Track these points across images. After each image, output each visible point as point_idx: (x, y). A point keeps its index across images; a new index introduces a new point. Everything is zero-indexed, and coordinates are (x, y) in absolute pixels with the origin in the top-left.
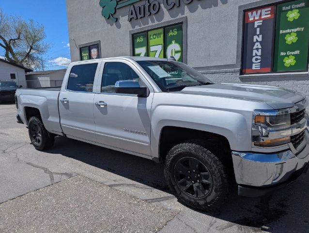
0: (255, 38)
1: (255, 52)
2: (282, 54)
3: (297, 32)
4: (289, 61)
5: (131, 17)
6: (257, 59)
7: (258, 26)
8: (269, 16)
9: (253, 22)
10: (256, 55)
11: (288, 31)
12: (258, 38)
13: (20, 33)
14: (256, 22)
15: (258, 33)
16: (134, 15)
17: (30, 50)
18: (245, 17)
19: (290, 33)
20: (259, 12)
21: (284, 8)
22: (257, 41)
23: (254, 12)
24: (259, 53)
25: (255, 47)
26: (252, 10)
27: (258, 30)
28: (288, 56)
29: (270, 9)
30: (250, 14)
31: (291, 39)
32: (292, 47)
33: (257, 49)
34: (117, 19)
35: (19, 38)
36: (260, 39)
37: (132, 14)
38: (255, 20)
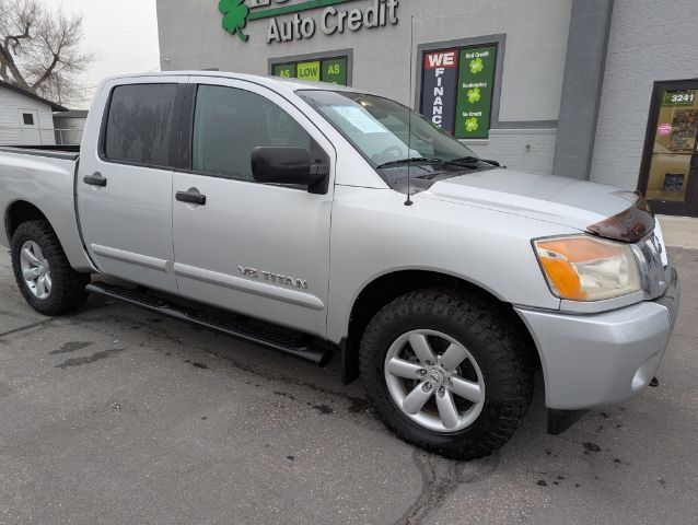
0: (436, 90)
1: (435, 109)
2: (465, 115)
3: (480, 88)
4: (471, 125)
5: (272, 36)
6: (437, 120)
7: (440, 76)
8: (451, 63)
9: (433, 69)
10: (437, 114)
11: (470, 85)
12: (439, 91)
13: (29, 24)
14: (437, 70)
15: (439, 84)
16: (276, 35)
17: (54, 64)
18: (424, 61)
19: (472, 89)
20: (441, 55)
21: (468, 56)
22: (438, 95)
23: (436, 56)
24: (440, 112)
25: (436, 103)
26: (433, 52)
27: (439, 80)
28: (470, 118)
29: (452, 54)
30: (430, 57)
31: (474, 96)
32: (475, 107)
33: (438, 106)
34: (248, 37)
35: (26, 35)
36: (441, 93)
37: (272, 32)
38: (436, 66)
